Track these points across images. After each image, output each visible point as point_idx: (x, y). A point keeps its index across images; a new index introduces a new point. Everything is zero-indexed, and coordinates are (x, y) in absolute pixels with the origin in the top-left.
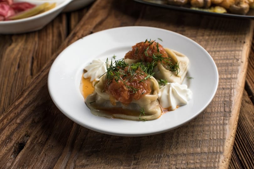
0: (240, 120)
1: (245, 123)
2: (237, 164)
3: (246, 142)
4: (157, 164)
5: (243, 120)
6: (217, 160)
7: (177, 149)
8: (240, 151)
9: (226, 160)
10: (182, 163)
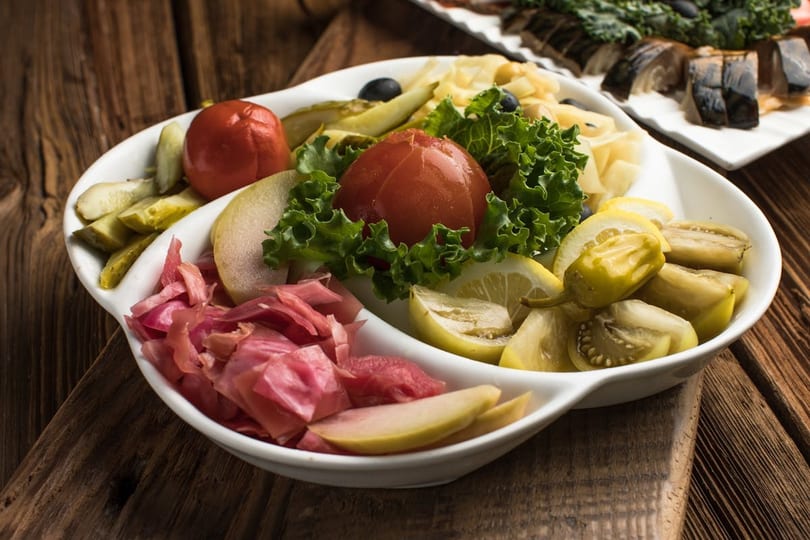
0: (707, 402)
1: (719, 408)
2: (706, 512)
3: (725, 456)
4: (500, 510)
5: (714, 401)
6: (655, 494)
7: (547, 471)
8: (711, 479)
9: (676, 493)
10: (564, 504)
